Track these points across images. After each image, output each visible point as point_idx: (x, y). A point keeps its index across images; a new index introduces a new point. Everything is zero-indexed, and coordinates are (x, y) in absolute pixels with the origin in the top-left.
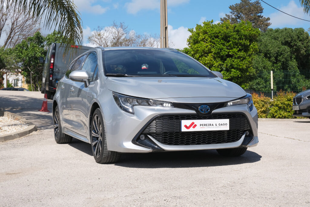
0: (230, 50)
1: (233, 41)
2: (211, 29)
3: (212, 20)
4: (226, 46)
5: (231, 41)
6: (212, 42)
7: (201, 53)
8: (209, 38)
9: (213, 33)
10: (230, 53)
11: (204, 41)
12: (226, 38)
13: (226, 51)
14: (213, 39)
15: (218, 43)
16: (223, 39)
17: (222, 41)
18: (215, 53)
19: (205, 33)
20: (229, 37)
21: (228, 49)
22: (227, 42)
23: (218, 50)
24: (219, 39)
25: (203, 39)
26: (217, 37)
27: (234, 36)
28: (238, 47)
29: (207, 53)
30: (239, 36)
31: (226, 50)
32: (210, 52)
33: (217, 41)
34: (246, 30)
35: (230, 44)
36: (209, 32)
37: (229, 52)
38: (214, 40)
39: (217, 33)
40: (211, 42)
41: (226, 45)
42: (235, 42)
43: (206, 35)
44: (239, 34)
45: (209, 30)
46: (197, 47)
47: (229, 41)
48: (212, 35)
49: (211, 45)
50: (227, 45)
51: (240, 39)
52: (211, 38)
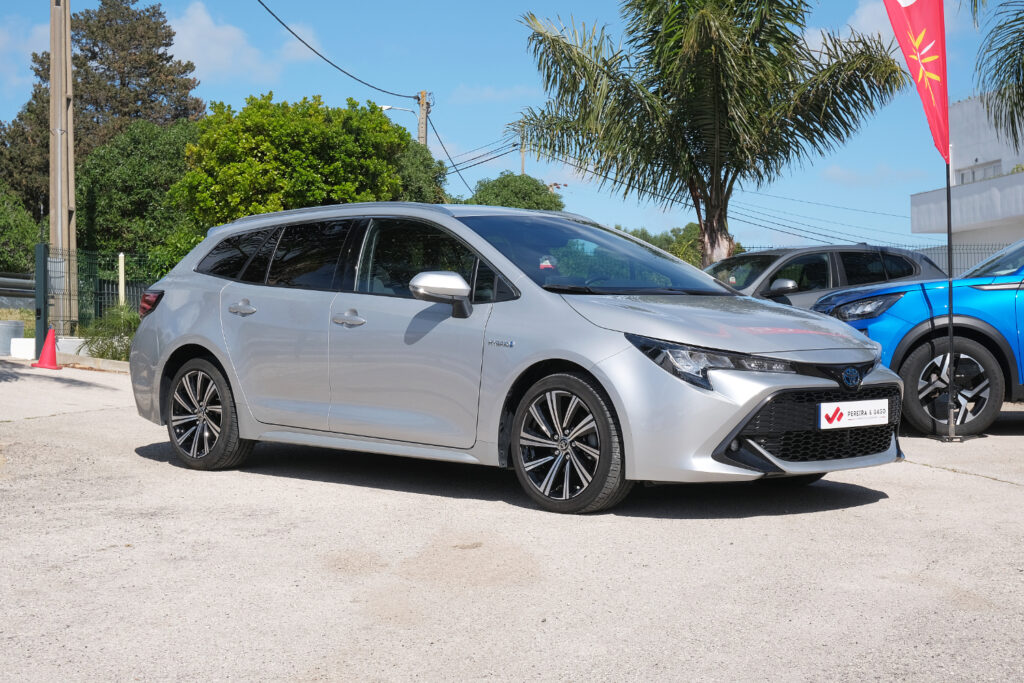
0: (335, 188)
1: (344, 161)
2: (281, 123)
3: (271, 93)
4: (321, 174)
5: (337, 160)
6: (283, 162)
7: (246, 193)
8: (273, 147)
9: (288, 135)
10: (333, 196)
11: (256, 156)
12: (324, 150)
13: (323, 189)
14: (285, 151)
15: (300, 165)
16: (314, 152)
17: (311, 158)
18: (287, 195)
19: (258, 130)
20: (332, 148)
21: (326, 182)
22: (325, 164)
23: (303, 184)
24: (303, 151)
25: (252, 149)
26: (296, 145)
27: (350, 146)
28: (356, 180)
29: (263, 193)
30: (360, 146)
31: (323, 185)
32: (272, 188)
33: (297, 158)
34: (374, 129)
35: (335, 169)
36: (274, 130)
37: (332, 191)
38: (286, 156)
39: (298, 135)
40: (276, 158)
41: (320, 170)
42: (351, 164)
43: (261, 137)
44: (361, 141)
45: (275, 124)
46: (236, 174)
47: (333, 160)
48: (284, 138)
49: (277, 169)
50: (326, 171)
51: (364, 155)
52: (277, 148)
